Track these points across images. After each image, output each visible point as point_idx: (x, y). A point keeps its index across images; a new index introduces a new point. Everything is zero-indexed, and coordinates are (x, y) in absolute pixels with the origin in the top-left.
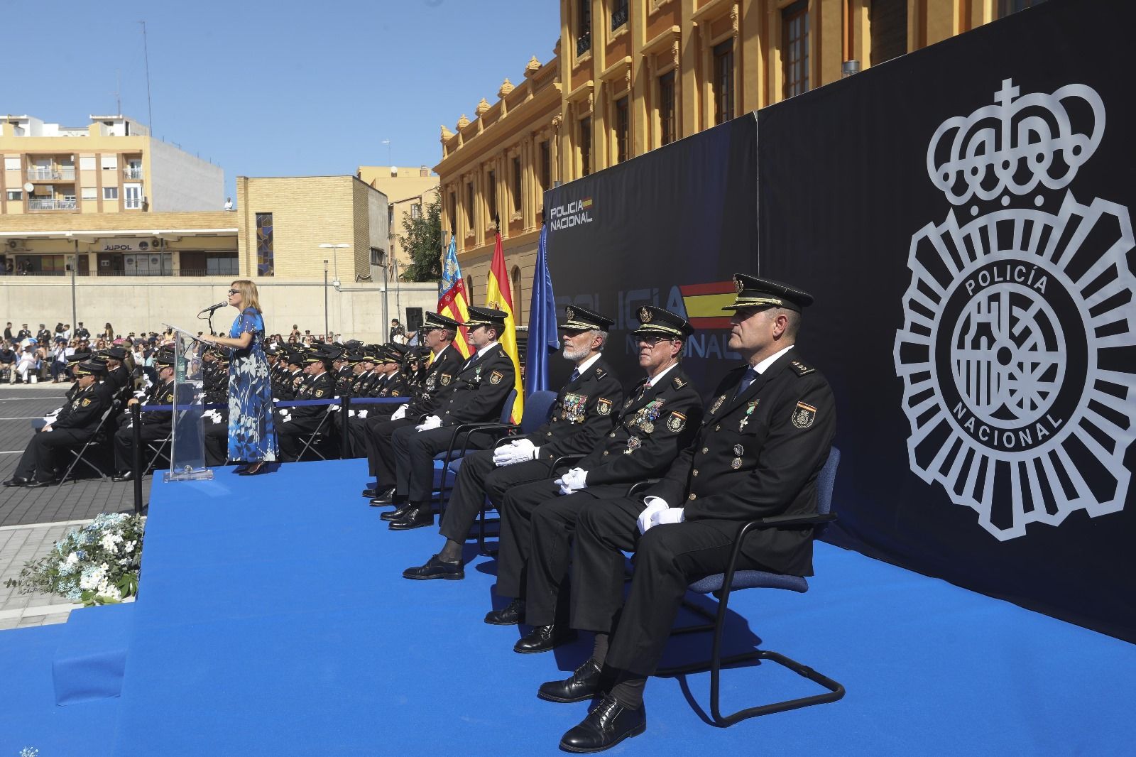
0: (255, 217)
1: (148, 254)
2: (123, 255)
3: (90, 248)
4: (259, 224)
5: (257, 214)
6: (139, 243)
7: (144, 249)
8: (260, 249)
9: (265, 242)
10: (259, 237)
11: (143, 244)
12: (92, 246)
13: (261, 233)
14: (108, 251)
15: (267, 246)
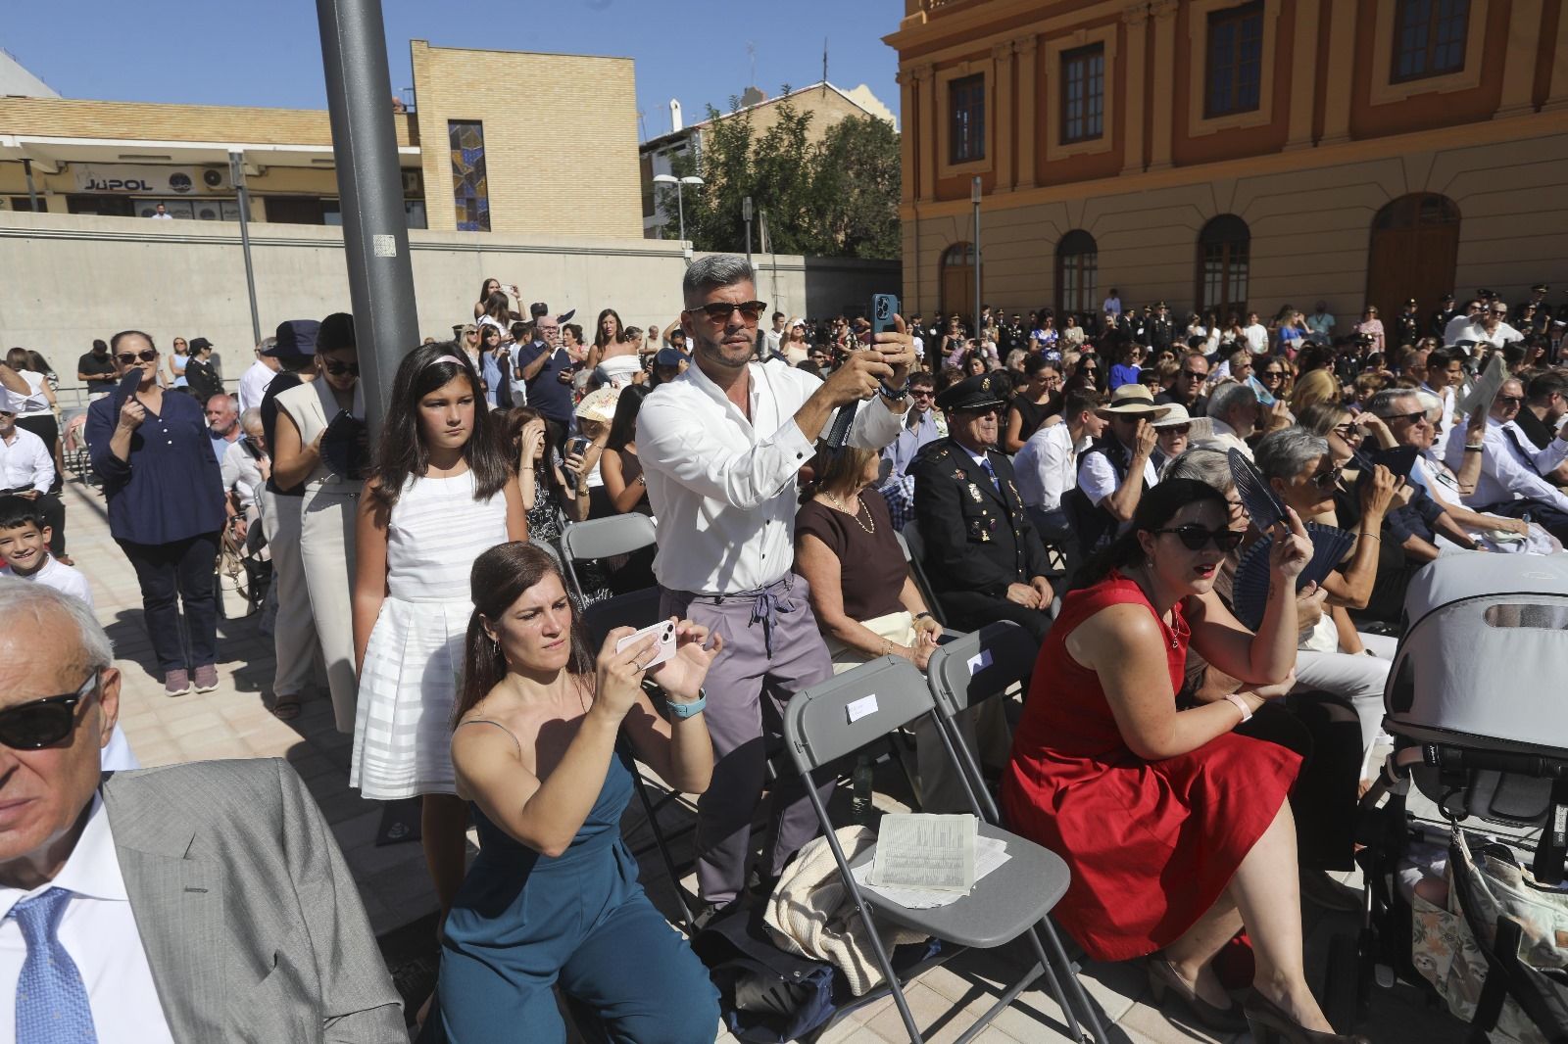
0: (446, 126)
1: (191, 201)
2: (133, 201)
3: (46, 184)
4: (455, 143)
5: (451, 122)
6: (170, 175)
7: (182, 190)
8: (459, 193)
9: (469, 177)
10: (455, 168)
11: (179, 180)
12: (50, 179)
13: (459, 161)
14: (94, 191)
15: (474, 188)
